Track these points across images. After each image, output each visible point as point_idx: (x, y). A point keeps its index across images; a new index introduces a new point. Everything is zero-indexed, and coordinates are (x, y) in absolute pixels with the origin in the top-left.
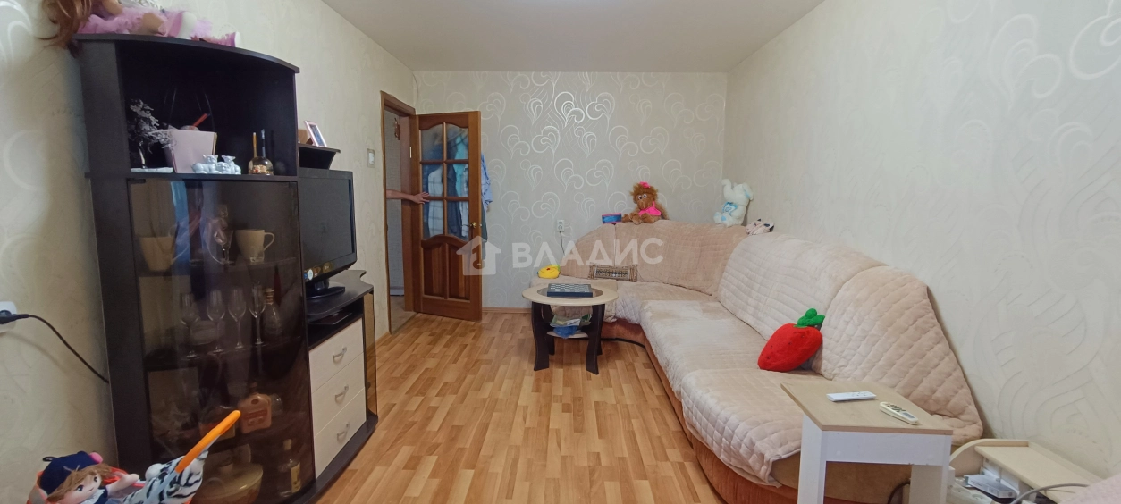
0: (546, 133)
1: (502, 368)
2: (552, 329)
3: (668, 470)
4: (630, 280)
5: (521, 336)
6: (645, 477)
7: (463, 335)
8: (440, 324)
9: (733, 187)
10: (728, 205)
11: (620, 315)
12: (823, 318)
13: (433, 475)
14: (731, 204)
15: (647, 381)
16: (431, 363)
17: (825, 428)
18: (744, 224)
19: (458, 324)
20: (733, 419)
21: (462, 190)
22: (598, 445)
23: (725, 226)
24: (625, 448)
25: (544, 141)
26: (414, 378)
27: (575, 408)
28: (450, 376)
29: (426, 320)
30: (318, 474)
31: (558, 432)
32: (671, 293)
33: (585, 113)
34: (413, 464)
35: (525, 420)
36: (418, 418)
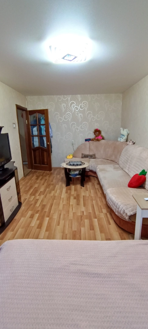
0: (67, 114)
1: (57, 186)
2: (71, 175)
3: (102, 216)
4: (94, 158)
5: (62, 176)
6: (96, 218)
7: (45, 176)
8: (39, 173)
9: (123, 130)
10: (122, 136)
11: (91, 169)
12: (146, 172)
13: (38, 219)
14: (123, 135)
15: (98, 189)
16: (36, 186)
17: (142, 209)
18: (127, 141)
19: (44, 173)
20: (119, 203)
21: (44, 133)
22: (83, 209)
23: (121, 142)
24: (91, 209)
25: (67, 117)
26: (32, 190)
27: (77, 198)
28: (42, 189)
29: (35, 172)
30: (5, 221)
31: (72, 205)
32: (105, 162)
33: (79, 108)
34: (32, 217)
35: (63, 202)
36: (33, 202)
